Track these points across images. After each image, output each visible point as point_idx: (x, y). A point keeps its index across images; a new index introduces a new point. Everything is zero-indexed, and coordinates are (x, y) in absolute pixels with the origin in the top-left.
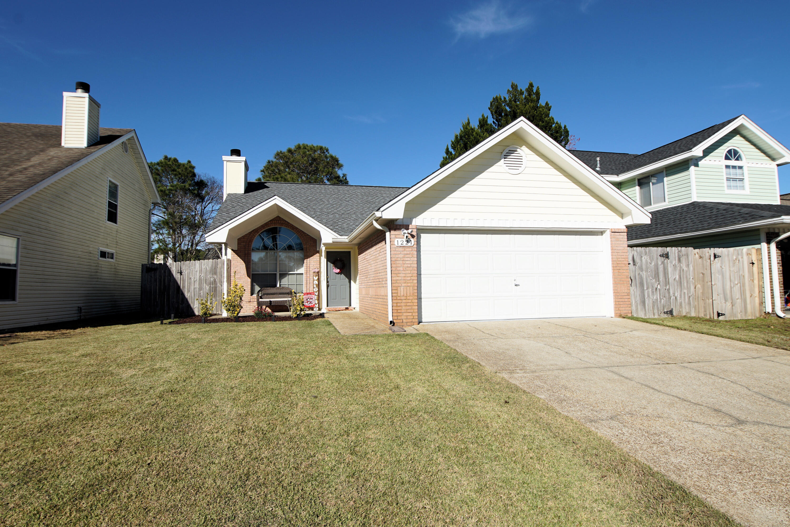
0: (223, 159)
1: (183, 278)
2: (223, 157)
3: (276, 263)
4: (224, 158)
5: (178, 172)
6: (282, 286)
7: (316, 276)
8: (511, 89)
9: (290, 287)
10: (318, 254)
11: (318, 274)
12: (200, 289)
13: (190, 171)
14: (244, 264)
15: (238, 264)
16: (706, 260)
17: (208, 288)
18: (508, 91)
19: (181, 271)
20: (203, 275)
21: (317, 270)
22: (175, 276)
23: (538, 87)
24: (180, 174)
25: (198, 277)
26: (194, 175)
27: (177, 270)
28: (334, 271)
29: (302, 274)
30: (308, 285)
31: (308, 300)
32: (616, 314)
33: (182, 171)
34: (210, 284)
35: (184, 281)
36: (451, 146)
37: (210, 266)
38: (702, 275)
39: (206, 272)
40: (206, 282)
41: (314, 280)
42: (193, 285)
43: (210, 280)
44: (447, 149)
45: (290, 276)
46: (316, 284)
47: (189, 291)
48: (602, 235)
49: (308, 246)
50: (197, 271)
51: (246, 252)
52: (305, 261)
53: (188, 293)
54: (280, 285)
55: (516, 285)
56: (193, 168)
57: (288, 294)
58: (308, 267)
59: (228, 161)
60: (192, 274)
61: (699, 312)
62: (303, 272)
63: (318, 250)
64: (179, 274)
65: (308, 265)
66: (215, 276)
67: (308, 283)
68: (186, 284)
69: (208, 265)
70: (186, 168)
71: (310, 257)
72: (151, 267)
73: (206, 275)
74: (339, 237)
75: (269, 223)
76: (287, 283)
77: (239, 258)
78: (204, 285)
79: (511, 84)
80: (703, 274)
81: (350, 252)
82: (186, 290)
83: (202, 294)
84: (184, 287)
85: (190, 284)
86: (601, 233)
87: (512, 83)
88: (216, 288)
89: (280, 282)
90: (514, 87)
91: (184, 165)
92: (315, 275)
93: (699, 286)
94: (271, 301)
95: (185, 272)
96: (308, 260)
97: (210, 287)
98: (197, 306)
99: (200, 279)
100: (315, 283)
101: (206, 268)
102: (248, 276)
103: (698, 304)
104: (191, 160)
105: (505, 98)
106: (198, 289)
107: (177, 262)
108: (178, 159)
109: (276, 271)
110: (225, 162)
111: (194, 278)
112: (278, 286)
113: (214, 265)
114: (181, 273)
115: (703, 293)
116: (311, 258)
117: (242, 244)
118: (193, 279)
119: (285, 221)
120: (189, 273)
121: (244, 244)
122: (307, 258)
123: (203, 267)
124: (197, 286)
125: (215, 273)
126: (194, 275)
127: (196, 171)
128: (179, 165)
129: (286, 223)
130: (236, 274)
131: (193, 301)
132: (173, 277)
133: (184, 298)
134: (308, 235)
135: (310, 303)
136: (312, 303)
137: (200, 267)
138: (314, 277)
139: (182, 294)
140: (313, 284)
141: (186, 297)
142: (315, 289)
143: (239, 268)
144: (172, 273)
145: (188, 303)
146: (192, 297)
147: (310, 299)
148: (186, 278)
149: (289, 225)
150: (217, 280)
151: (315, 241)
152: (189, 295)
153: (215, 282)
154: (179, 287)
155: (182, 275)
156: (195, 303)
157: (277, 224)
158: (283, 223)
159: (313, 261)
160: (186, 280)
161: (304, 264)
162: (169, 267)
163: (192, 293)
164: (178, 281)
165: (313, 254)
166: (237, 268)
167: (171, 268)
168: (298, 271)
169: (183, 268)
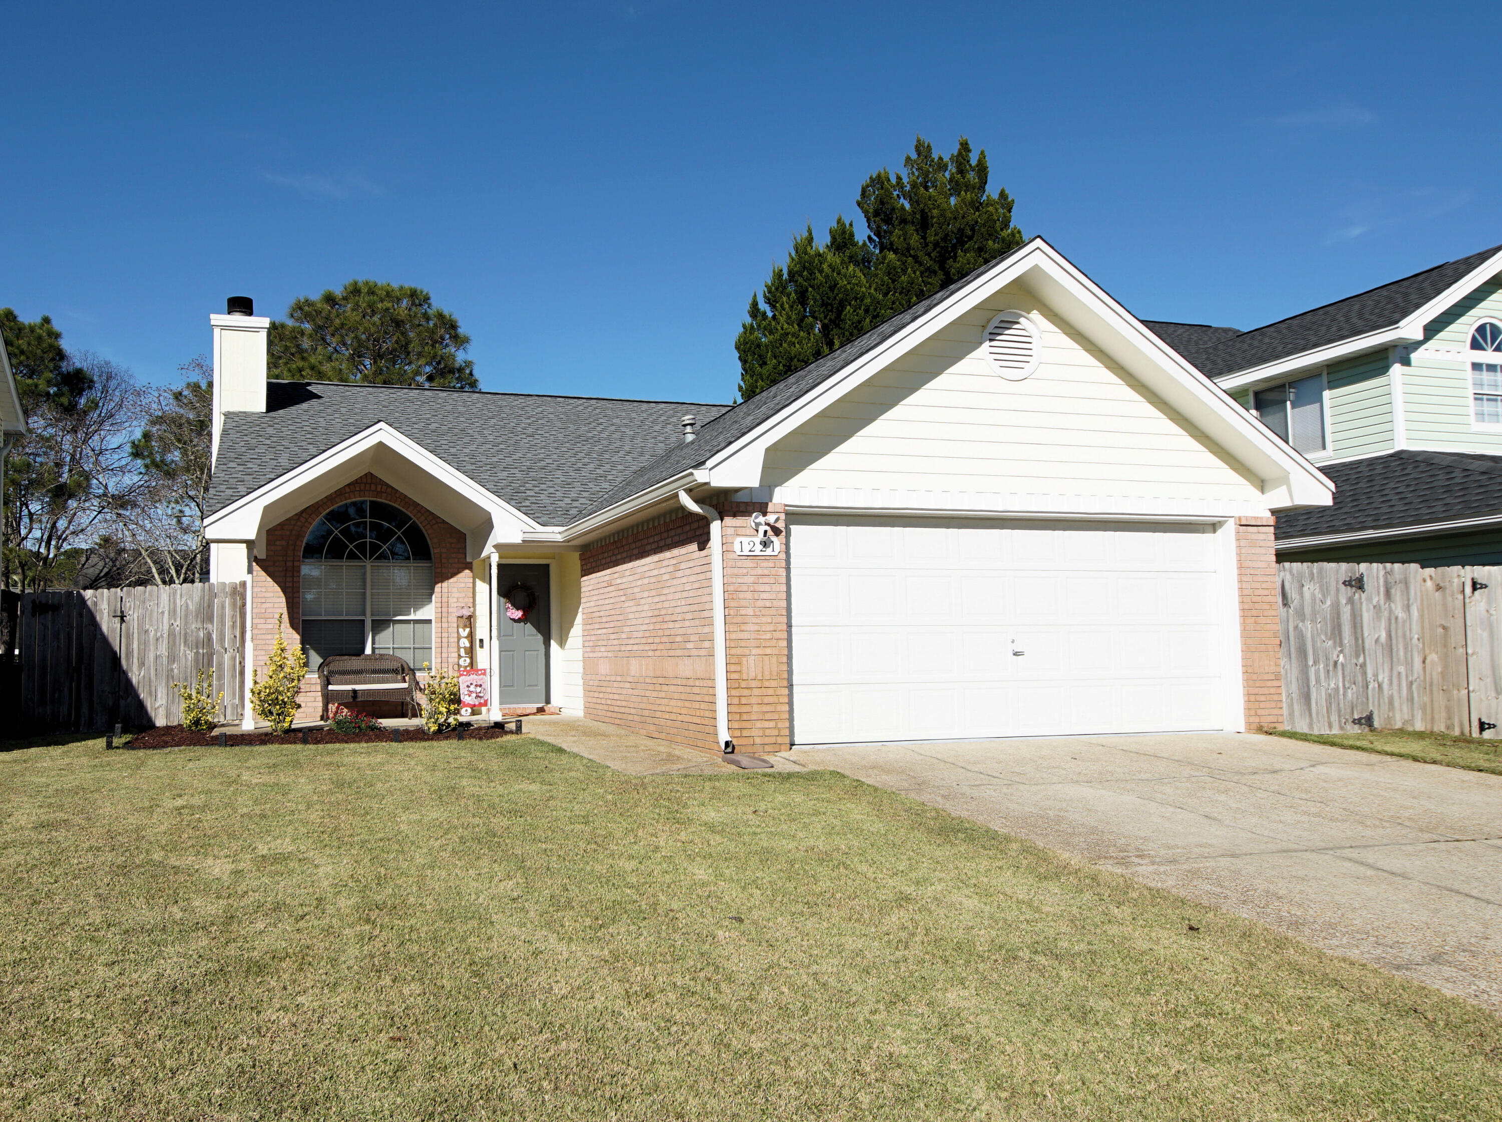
0: (213, 323)
1: (128, 629)
2: (212, 316)
3: (364, 594)
4: (217, 319)
5: (18, 347)
6: (377, 651)
7: (465, 627)
8: (914, 156)
9: (398, 654)
10: (467, 571)
11: (469, 621)
12: (172, 658)
13: (51, 346)
14: (282, 594)
16: (1452, 595)
17: (190, 655)
18: (908, 159)
19: (122, 612)
20: (178, 622)
21: (466, 613)
22: (105, 628)
23: (982, 153)
24: (22, 352)
25: (166, 627)
26: (61, 355)
27: (113, 608)
28: (509, 614)
29: (429, 621)
30: (444, 650)
31: (472, 688)
32: (1249, 724)
33: (29, 344)
34: (197, 647)
35: (129, 637)
36: (765, 296)
37: (196, 599)
38: (1440, 630)
39: (186, 616)
40: (185, 642)
41: (459, 638)
42: (152, 648)
43: (198, 636)
44: (755, 304)
45: (397, 626)
46: (465, 648)
47: (142, 664)
48: (1214, 531)
49: (444, 550)
50: (163, 613)
51: (289, 564)
52: (438, 588)
53: (140, 668)
54: (373, 649)
55: (1016, 654)
56: (57, 336)
57: (395, 671)
58: (445, 605)
59: (224, 328)
60: (150, 620)
61: (1433, 719)
62: (433, 618)
63: (468, 560)
64: (118, 620)
65: (445, 600)
66: (210, 626)
67: (445, 645)
68: (135, 646)
69: (191, 597)
70: (40, 338)
71: (448, 578)
72: (44, 601)
73: (186, 623)
74: (539, 528)
75: (348, 490)
76: (391, 646)
77: (269, 579)
78: (182, 648)
79: (915, 143)
80: (1444, 628)
81: (547, 566)
82: (135, 660)
83: (176, 671)
84: (129, 653)
85: (144, 646)
86: (1211, 528)
87: (918, 141)
88: (210, 655)
89: (373, 643)
90: (923, 150)
91: (32, 329)
92: (462, 625)
93: (1433, 657)
94: (355, 691)
95: (133, 616)
96: (445, 584)
97: (197, 653)
98: (164, 702)
99: (171, 634)
100: (462, 645)
101: (187, 606)
102: (293, 625)
103: (1432, 701)
104: (51, 317)
105: (899, 178)
106: (165, 660)
107: (113, 590)
108: (16, 313)
109: (364, 614)
110: (217, 331)
111: (156, 631)
112: (368, 651)
113: (206, 598)
114: (122, 618)
115: (1443, 674)
116: (452, 580)
117: (278, 543)
118: (152, 634)
119: (388, 485)
120: (144, 617)
121: (284, 543)
122: (442, 582)
123: (178, 601)
124: (163, 650)
125: (210, 619)
126: (155, 622)
127: (65, 344)
128: (20, 330)
129: (389, 490)
130: (263, 621)
131: (153, 689)
132: (100, 629)
133: (129, 682)
134: (444, 522)
135: (477, 697)
136: (481, 697)
137: (172, 601)
138: (461, 630)
139: (125, 673)
140: (459, 648)
141: (134, 681)
142: (462, 659)
143: (271, 605)
144: (98, 618)
145: (138, 696)
146: (150, 679)
147: (476, 686)
148: (136, 631)
149: (397, 495)
150: (214, 637)
151: (461, 537)
152: (142, 674)
153: (209, 640)
154: (115, 653)
155: (124, 625)
156: (159, 695)
157: (366, 493)
158: (381, 492)
159: (455, 590)
160: (136, 635)
161: (433, 597)
162: (89, 603)
163: (149, 668)
164: (111, 640)
165: (456, 570)
166: (264, 606)
167: (95, 604)
168: (417, 613)
169: (128, 605)
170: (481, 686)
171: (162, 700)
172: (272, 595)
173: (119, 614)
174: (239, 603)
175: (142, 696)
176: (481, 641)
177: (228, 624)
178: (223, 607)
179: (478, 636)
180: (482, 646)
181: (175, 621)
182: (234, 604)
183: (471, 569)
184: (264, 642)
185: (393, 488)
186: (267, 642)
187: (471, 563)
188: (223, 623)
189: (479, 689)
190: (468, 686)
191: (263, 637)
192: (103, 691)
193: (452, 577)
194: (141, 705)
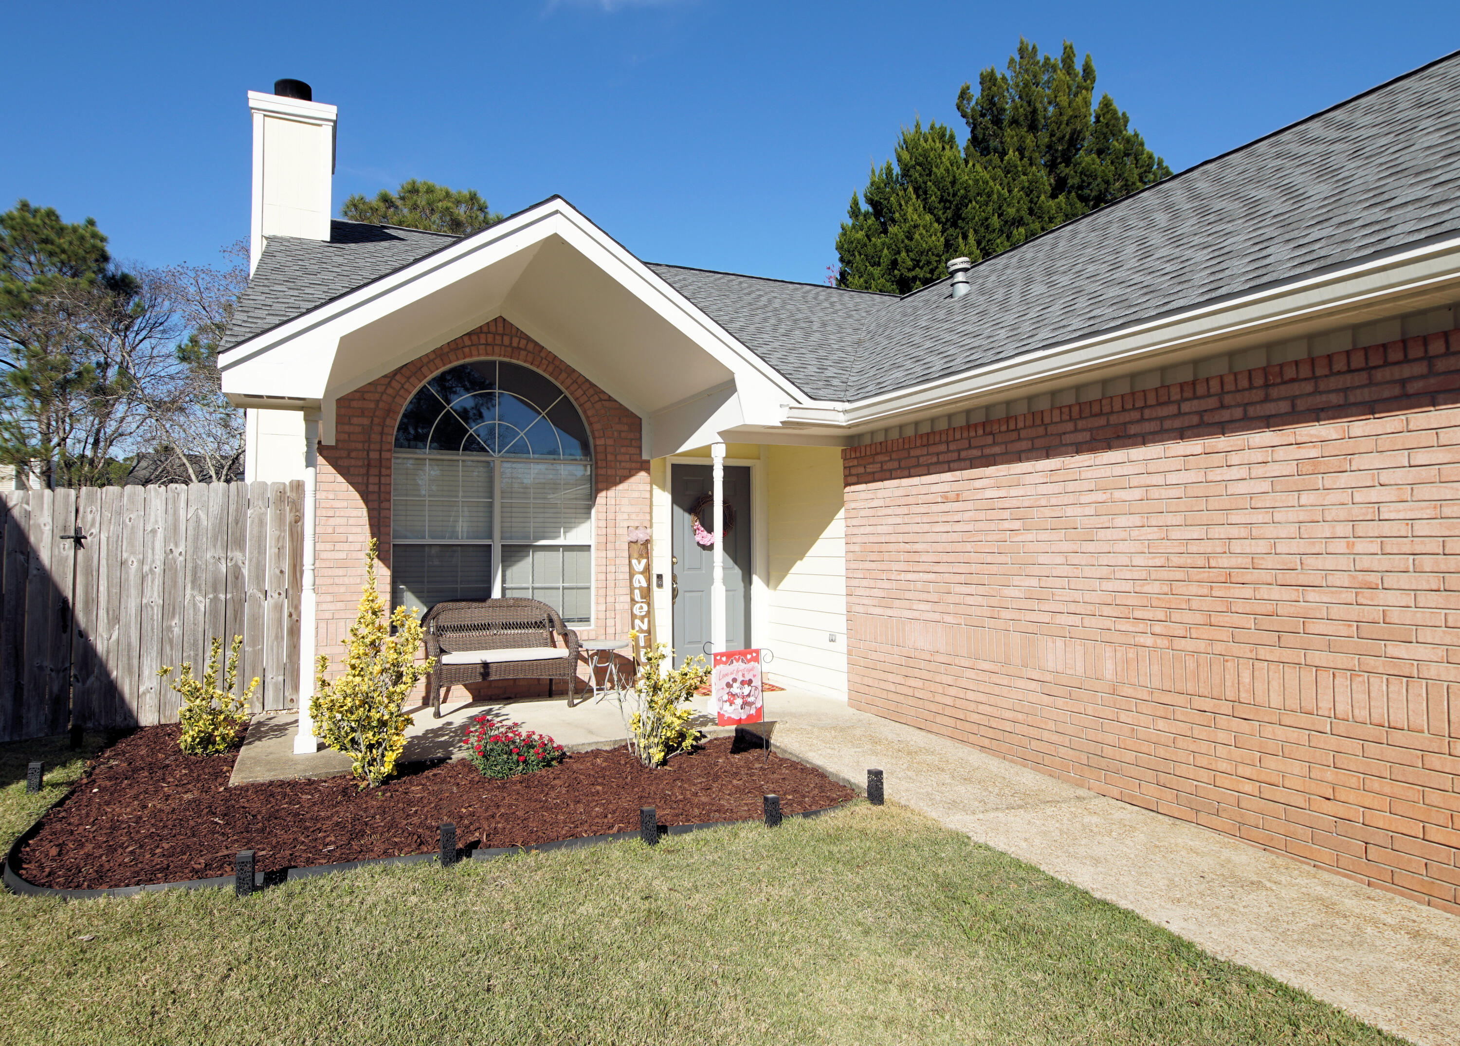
0: (252, 104)
1: (88, 559)
2: (251, 94)
3: (491, 505)
4: (258, 99)
5: (59, 246)
6: (509, 594)
7: (641, 556)
8: (1018, 58)
9: (539, 596)
10: (643, 474)
11: (644, 548)
12: (169, 609)
13: (94, 246)
14: (364, 506)
15: (337, 504)
17: (203, 603)
18: (1012, 61)
19: (78, 530)
20: (182, 548)
21: (641, 536)
22: (45, 556)
23: (1087, 60)
24: (64, 251)
25: (159, 556)
26: (104, 258)
27: (60, 523)
28: (698, 538)
29: (587, 548)
30: (610, 592)
31: (735, 688)
33: (71, 243)
34: (215, 590)
35: (91, 573)
36: (866, 196)
37: (215, 508)
39: (196, 538)
40: (194, 582)
41: (631, 574)
42: (134, 592)
43: (217, 571)
44: (856, 203)
45: (539, 555)
46: (640, 588)
47: (114, 619)
49: (610, 442)
50: (154, 531)
51: (374, 455)
52: (601, 498)
53: (110, 628)
54: (504, 590)
56: (103, 240)
57: (539, 625)
58: (611, 524)
59: (269, 114)
60: (131, 544)
62: (592, 542)
63: (645, 457)
64: (69, 543)
65: (611, 516)
66: (237, 555)
67: (611, 584)
68: (103, 588)
69: (206, 506)
70: (82, 238)
71: (616, 484)
73: (196, 549)
74: (812, 405)
75: (467, 342)
76: (530, 585)
77: (340, 479)
78: (188, 591)
81: (746, 469)
82: (102, 613)
83: (177, 631)
84: (91, 602)
85: (118, 588)
87: (1020, 44)
88: (239, 604)
89: (504, 581)
90: (1026, 53)
91: (75, 230)
92: (636, 555)
94: (486, 665)
95: (98, 538)
96: (611, 493)
97: (215, 599)
98: (155, 683)
99: (169, 567)
100: (636, 584)
101: (198, 521)
102: (381, 551)
104: (96, 219)
105: (1004, 78)
106: (157, 612)
107: (60, 491)
108: (59, 212)
109: (490, 536)
110: (258, 118)
111: (142, 562)
112: (496, 593)
113: (233, 508)
114: (78, 540)
116: (621, 487)
117: (355, 420)
118: (133, 568)
119: (529, 339)
120: (119, 539)
121: (366, 421)
122: (607, 489)
123: (182, 513)
124: (154, 595)
125: (240, 543)
126: (139, 547)
127: (110, 249)
128: (61, 231)
129: (530, 346)
130: (329, 546)
131: (135, 662)
132: (37, 558)
133: (89, 651)
134: (610, 399)
135: (745, 704)
136: (750, 704)
137: (170, 511)
138: (634, 562)
139: (82, 635)
140: (632, 589)
141: (100, 648)
142: (638, 605)
143: (343, 521)
144: (32, 539)
145: (106, 674)
146: (129, 645)
147: (743, 683)
148: (103, 562)
149: (543, 355)
150: (245, 572)
151: (634, 423)
152: (115, 636)
153: (237, 578)
154: (65, 601)
155: (81, 552)
156: (146, 672)
157: (497, 349)
158: (518, 348)
159: (625, 501)
160: (103, 570)
161: (593, 511)
162: (16, 513)
163: (128, 626)
164: (56, 576)
165: (626, 472)
166: (332, 521)
167: (28, 514)
168: (568, 535)
169: (89, 517)
170: (750, 682)
171: (150, 680)
172: (345, 504)
173: (72, 533)
174: (289, 517)
175: (114, 674)
176: (660, 577)
177: (270, 551)
178: (262, 523)
179: (655, 571)
180: (660, 585)
181: (176, 545)
182: (281, 519)
183: (647, 470)
184: (330, 581)
185: (536, 344)
186: (337, 580)
187: (648, 462)
188: (261, 549)
189: (746, 690)
190: (729, 685)
191: (330, 572)
192: (41, 668)
193: (621, 482)
194: (111, 690)
